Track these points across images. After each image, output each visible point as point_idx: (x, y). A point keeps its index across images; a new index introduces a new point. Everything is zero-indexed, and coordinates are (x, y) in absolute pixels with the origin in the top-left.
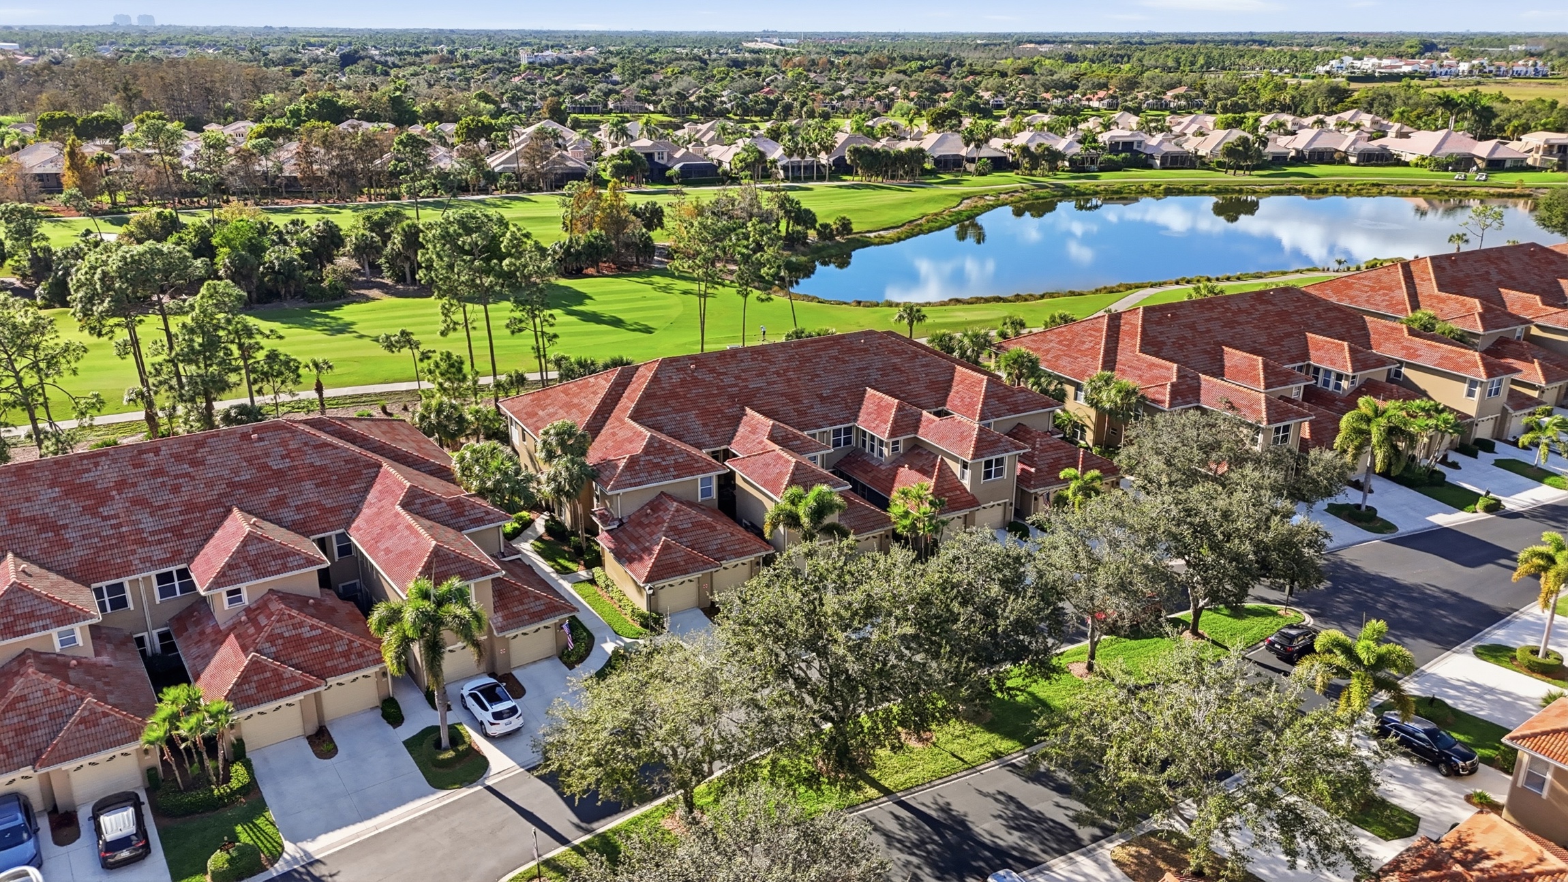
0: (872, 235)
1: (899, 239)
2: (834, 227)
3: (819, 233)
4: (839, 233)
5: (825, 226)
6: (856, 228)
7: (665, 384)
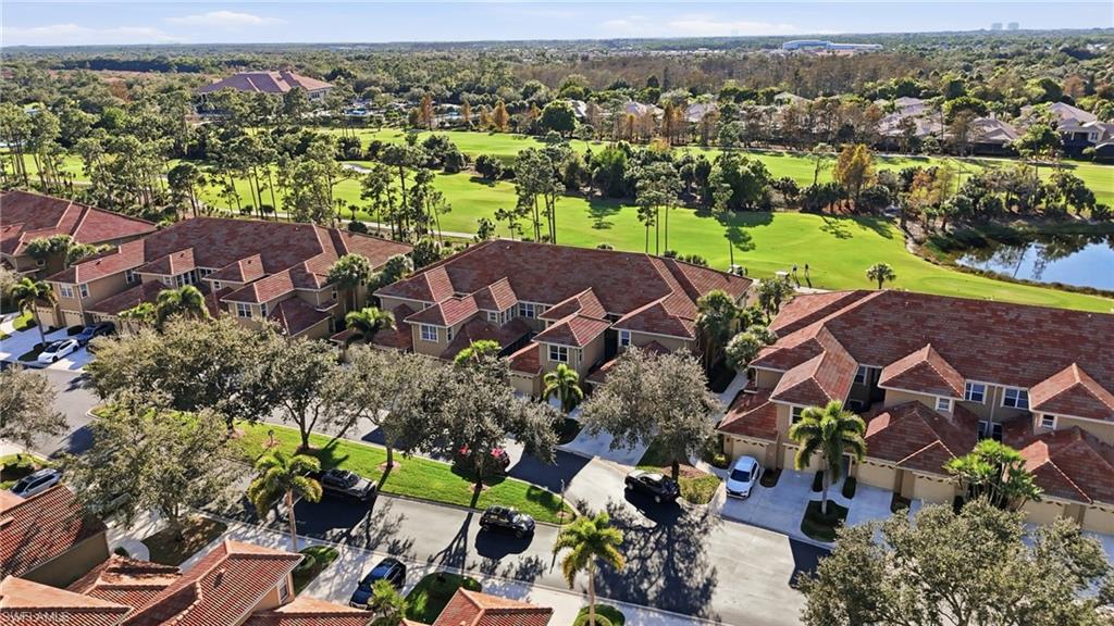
3: (1093, 212)
5: (1100, 207)
7: (483, 254)
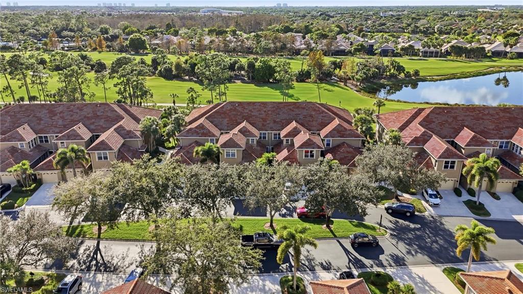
0: (428, 77)
1: (440, 80)
2: (412, 73)
3: (405, 75)
4: (413, 75)
5: (408, 72)
6: (421, 74)
7: (224, 109)
